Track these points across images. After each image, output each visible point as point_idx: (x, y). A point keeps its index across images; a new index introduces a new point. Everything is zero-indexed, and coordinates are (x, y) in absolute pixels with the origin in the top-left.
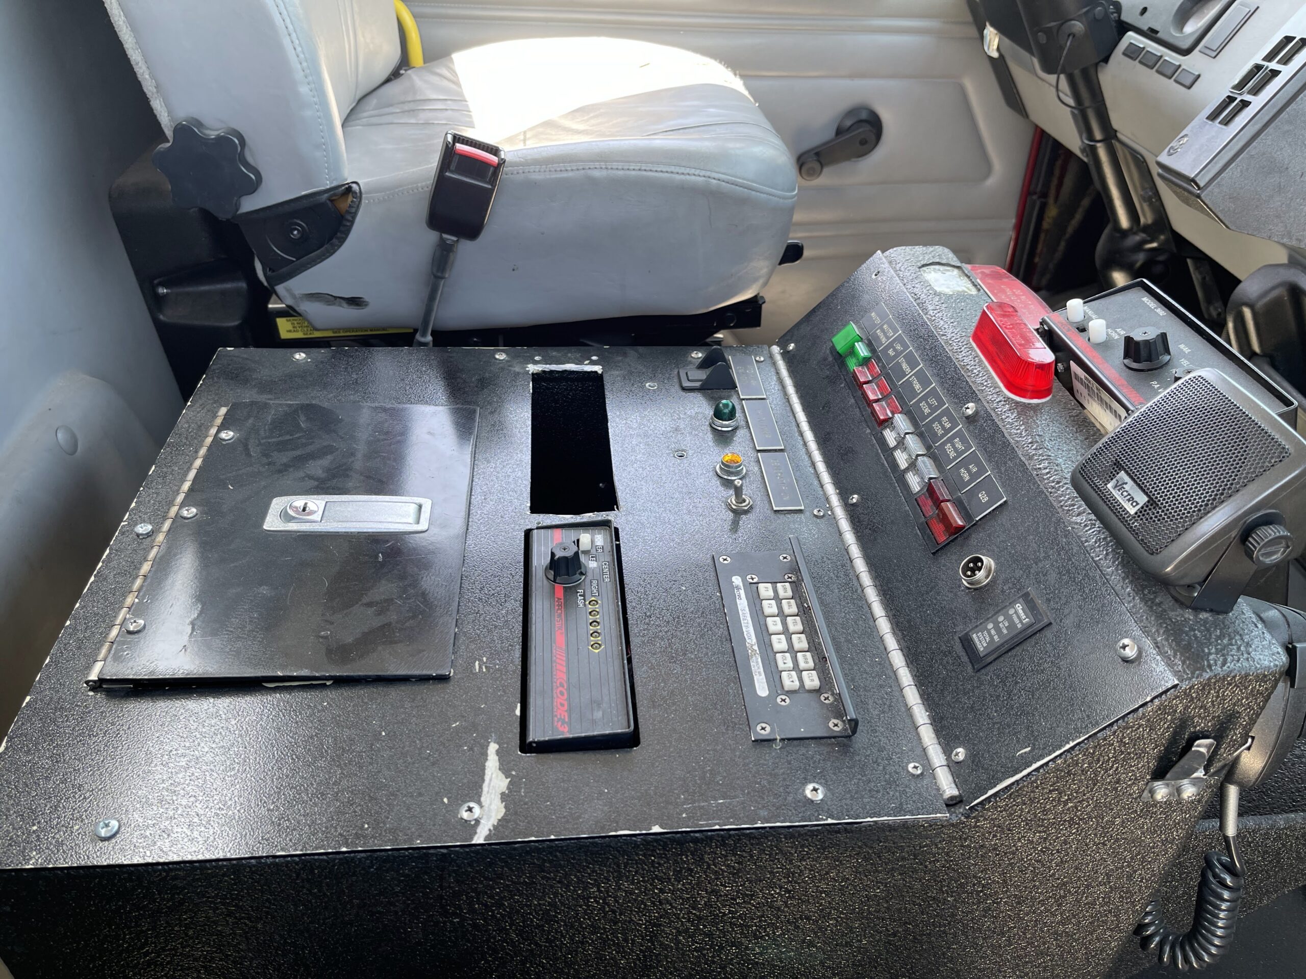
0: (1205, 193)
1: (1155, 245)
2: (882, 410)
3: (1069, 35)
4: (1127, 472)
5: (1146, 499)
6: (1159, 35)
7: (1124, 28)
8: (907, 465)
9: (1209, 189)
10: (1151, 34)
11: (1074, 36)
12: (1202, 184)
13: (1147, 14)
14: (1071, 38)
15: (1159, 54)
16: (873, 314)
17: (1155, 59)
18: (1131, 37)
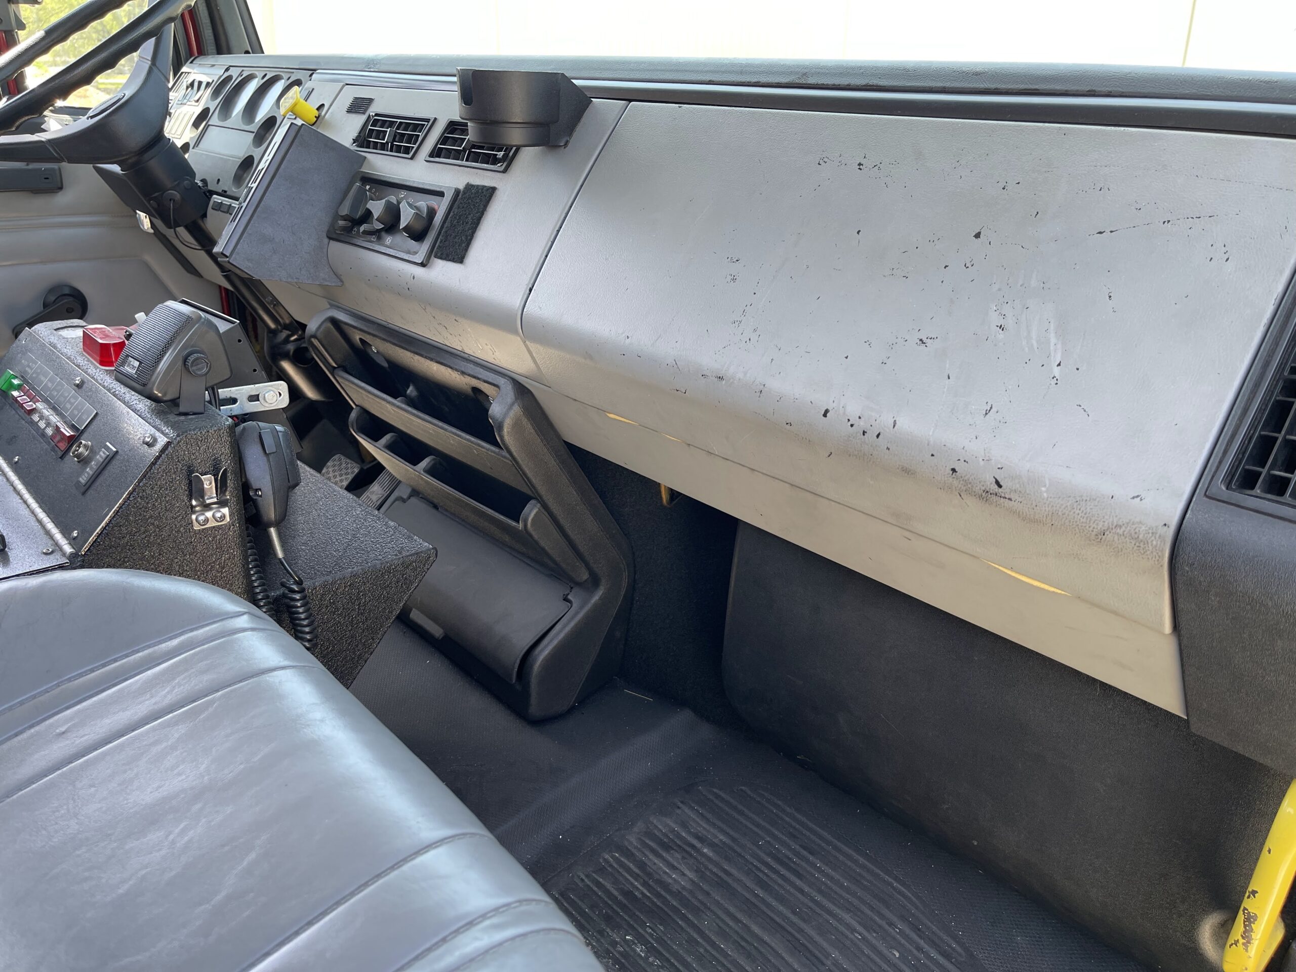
0: (232, 259)
1: (295, 337)
2: (29, 406)
3: (170, 200)
4: (131, 357)
5: (138, 363)
6: (228, 193)
7: (212, 193)
8: (45, 425)
9: (234, 256)
10: (224, 194)
11: (174, 201)
12: (228, 255)
13: (220, 183)
14: (172, 202)
15: (229, 204)
16: (23, 361)
17: (227, 207)
18: (216, 198)
